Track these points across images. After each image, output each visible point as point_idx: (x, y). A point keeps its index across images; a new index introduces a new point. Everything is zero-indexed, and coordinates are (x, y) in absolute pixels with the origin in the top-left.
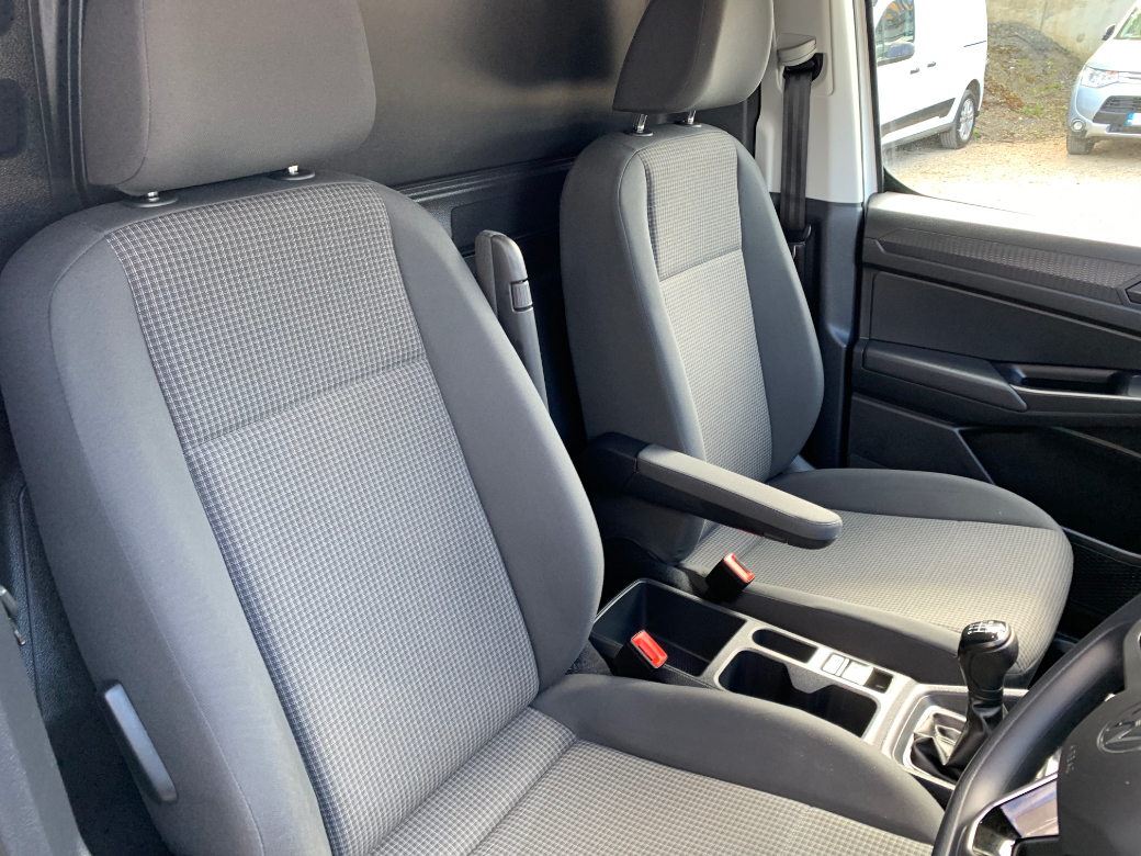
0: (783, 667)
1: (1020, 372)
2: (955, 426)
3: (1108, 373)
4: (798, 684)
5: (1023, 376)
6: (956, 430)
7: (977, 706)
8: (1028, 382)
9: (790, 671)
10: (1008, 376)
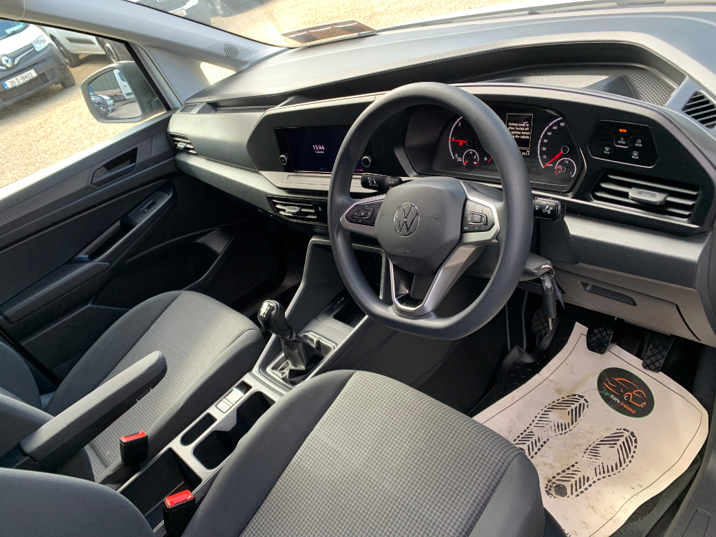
0: (214, 433)
1: (82, 255)
2: (87, 304)
3: (118, 224)
4: (228, 428)
5: (87, 256)
6: (89, 305)
7: (290, 338)
8: (93, 256)
9: (218, 429)
10: (82, 262)
